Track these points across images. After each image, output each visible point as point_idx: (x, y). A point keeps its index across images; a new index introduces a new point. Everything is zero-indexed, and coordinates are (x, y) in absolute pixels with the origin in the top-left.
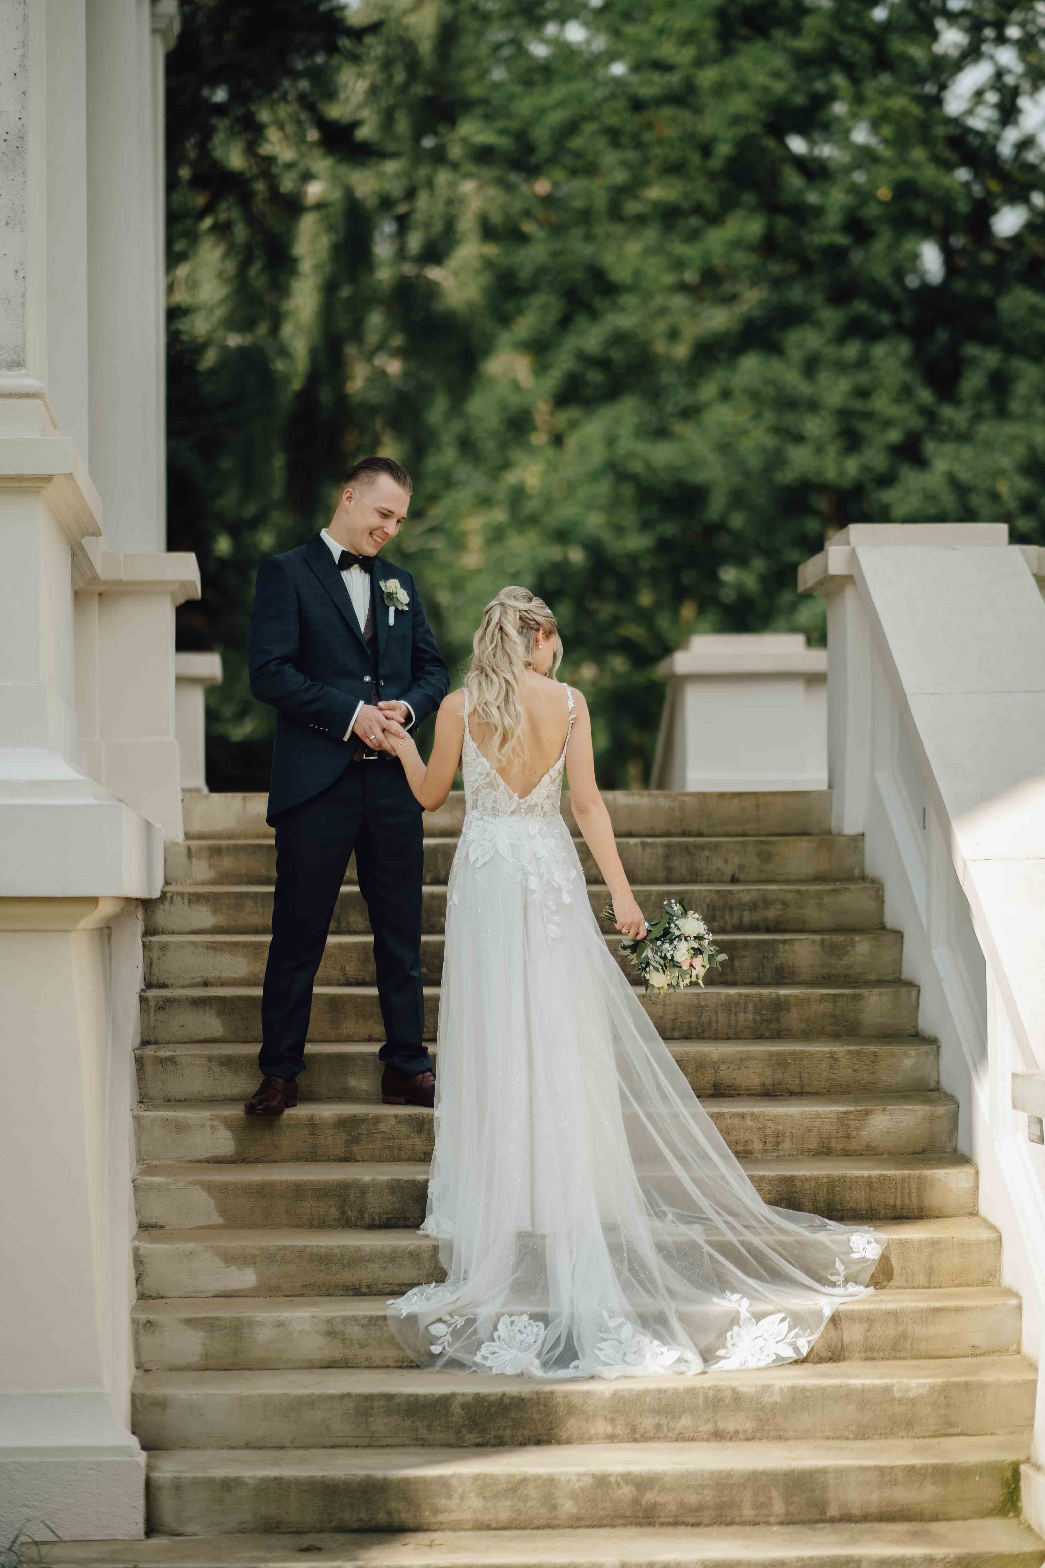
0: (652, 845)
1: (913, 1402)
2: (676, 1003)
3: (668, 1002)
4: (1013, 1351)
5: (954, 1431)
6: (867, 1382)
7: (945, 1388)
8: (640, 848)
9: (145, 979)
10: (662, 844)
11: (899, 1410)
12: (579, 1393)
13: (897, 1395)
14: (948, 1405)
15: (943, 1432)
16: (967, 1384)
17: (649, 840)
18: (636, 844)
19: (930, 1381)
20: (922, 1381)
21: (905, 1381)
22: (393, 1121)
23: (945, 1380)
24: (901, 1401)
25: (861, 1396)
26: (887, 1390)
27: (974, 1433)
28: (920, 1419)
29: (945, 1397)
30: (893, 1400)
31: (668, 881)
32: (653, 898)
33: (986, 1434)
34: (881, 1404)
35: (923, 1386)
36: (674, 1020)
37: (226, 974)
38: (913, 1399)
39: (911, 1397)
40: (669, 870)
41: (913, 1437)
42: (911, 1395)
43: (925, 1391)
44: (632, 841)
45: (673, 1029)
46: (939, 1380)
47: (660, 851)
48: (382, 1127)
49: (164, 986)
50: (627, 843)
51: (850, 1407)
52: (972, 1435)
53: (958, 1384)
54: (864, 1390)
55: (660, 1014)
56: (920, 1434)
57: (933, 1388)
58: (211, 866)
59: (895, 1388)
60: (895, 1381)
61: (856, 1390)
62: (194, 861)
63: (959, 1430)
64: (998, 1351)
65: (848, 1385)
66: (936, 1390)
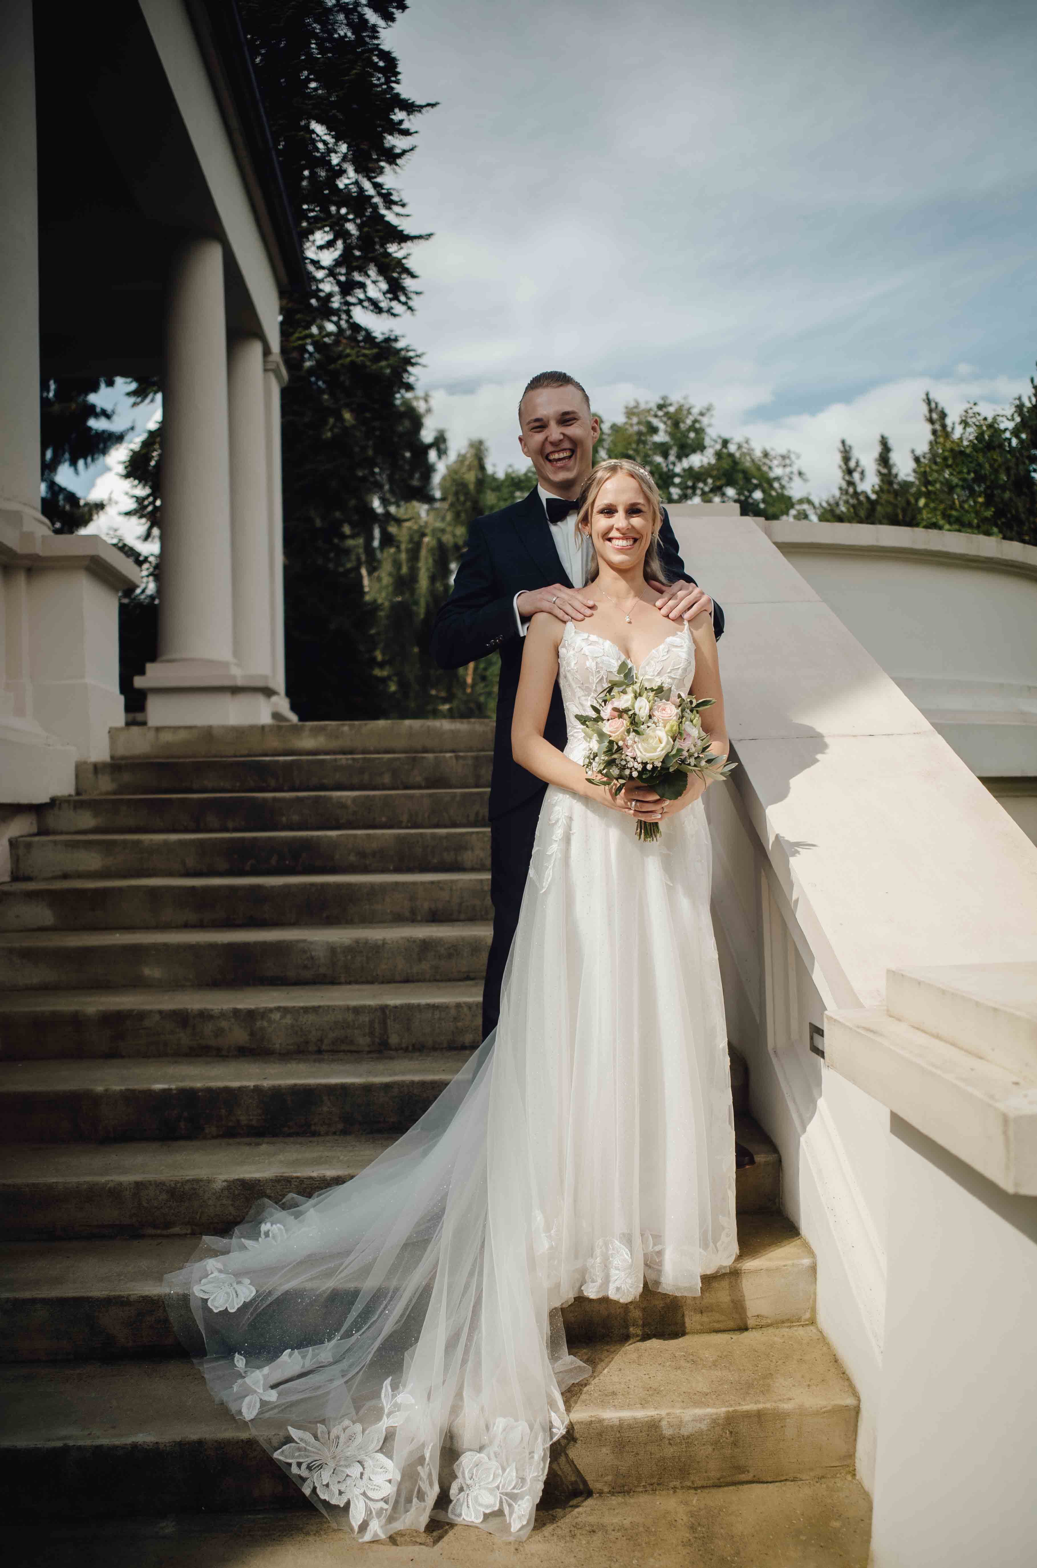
0: (464, 758)
1: (688, 1441)
2: (461, 889)
3: (454, 888)
4: (806, 1320)
5: (743, 1477)
6: (626, 1414)
7: (731, 1420)
8: (454, 761)
9: (12, 873)
10: (472, 757)
11: (669, 1451)
12: (238, 1442)
13: (667, 1432)
14: (735, 1444)
15: (729, 1479)
16: (759, 1415)
17: (461, 754)
18: (451, 757)
19: (709, 1410)
20: (699, 1411)
21: (678, 1411)
22: (157, 1017)
23: (731, 1409)
24: (671, 1441)
25: (618, 1435)
26: (653, 1426)
27: (770, 1480)
28: (698, 1462)
29: (731, 1433)
30: (662, 1438)
31: (477, 786)
32: (458, 799)
33: (786, 1480)
34: (646, 1444)
35: (701, 1419)
36: (460, 904)
37: (82, 868)
38: (688, 1437)
39: (686, 1434)
40: (478, 777)
41: (690, 1488)
42: (685, 1432)
43: (703, 1426)
44: (448, 755)
45: (460, 912)
46: (722, 1410)
47: (470, 762)
48: (147, 1023)
49: (28, 879)
50: (444, 757)
51: (604, 1450)
52: (767, 1482)
53: (747, 1415)
54: (621, 1427)
55: (447, 898)
56: (699, 1483)
57: (714, 1422)
58: (113, 780)
59: (664, 1423)
60: (663, 1412)
61: (612, 1427)
62: (100, 776)
63: (749, 1477)
64: (788, 1320)
65: (601, 1421)
66: (718, 1425)
